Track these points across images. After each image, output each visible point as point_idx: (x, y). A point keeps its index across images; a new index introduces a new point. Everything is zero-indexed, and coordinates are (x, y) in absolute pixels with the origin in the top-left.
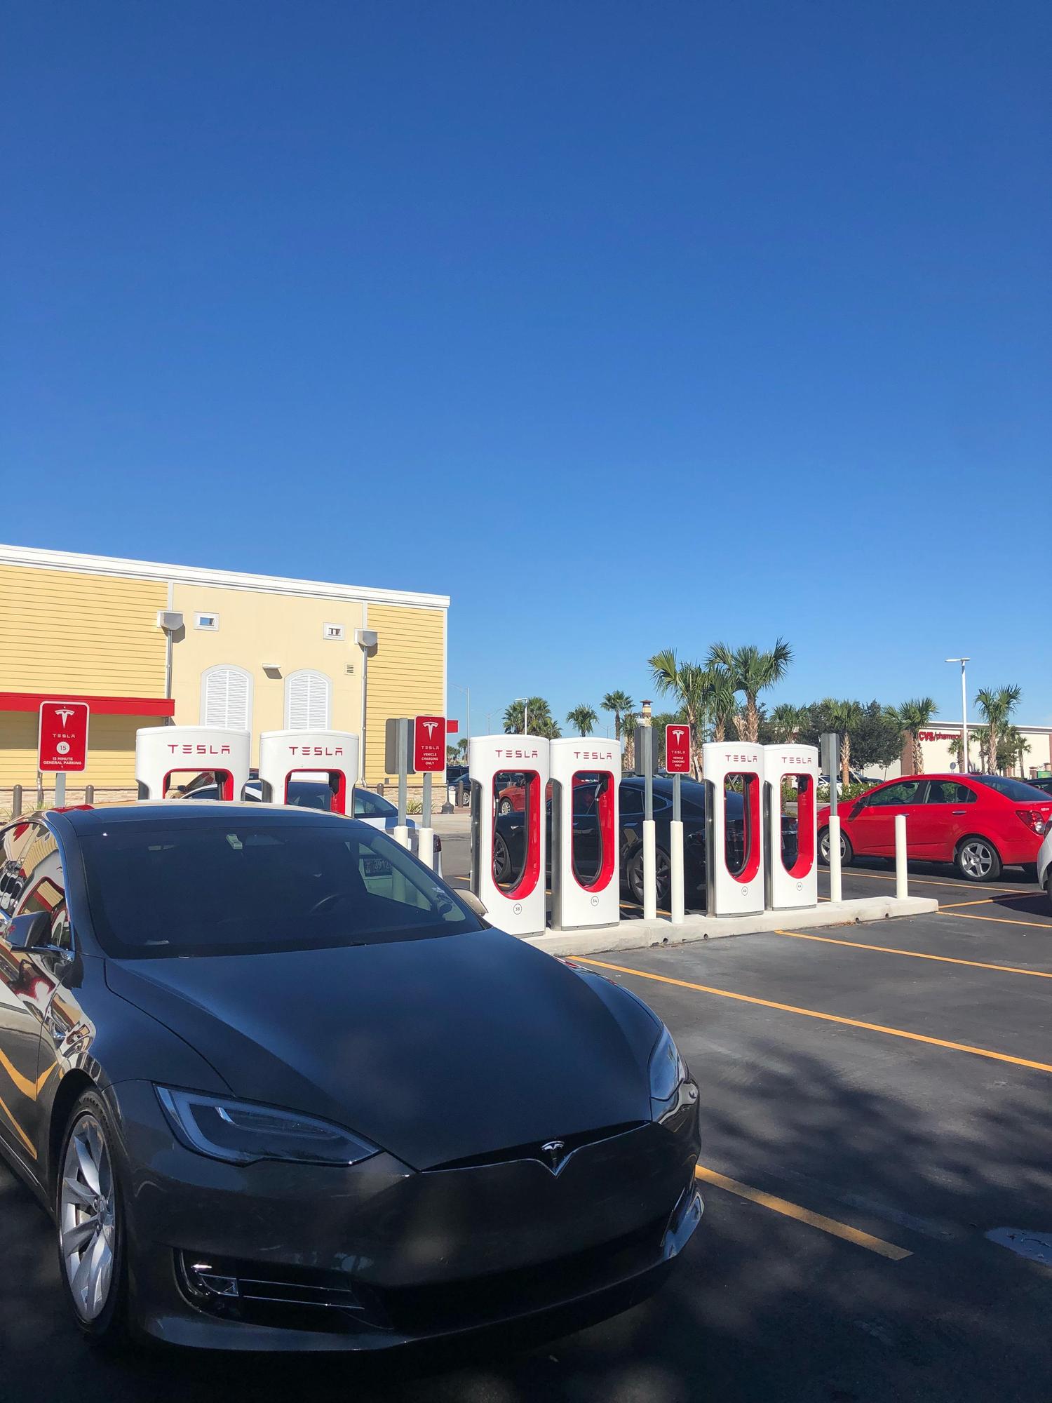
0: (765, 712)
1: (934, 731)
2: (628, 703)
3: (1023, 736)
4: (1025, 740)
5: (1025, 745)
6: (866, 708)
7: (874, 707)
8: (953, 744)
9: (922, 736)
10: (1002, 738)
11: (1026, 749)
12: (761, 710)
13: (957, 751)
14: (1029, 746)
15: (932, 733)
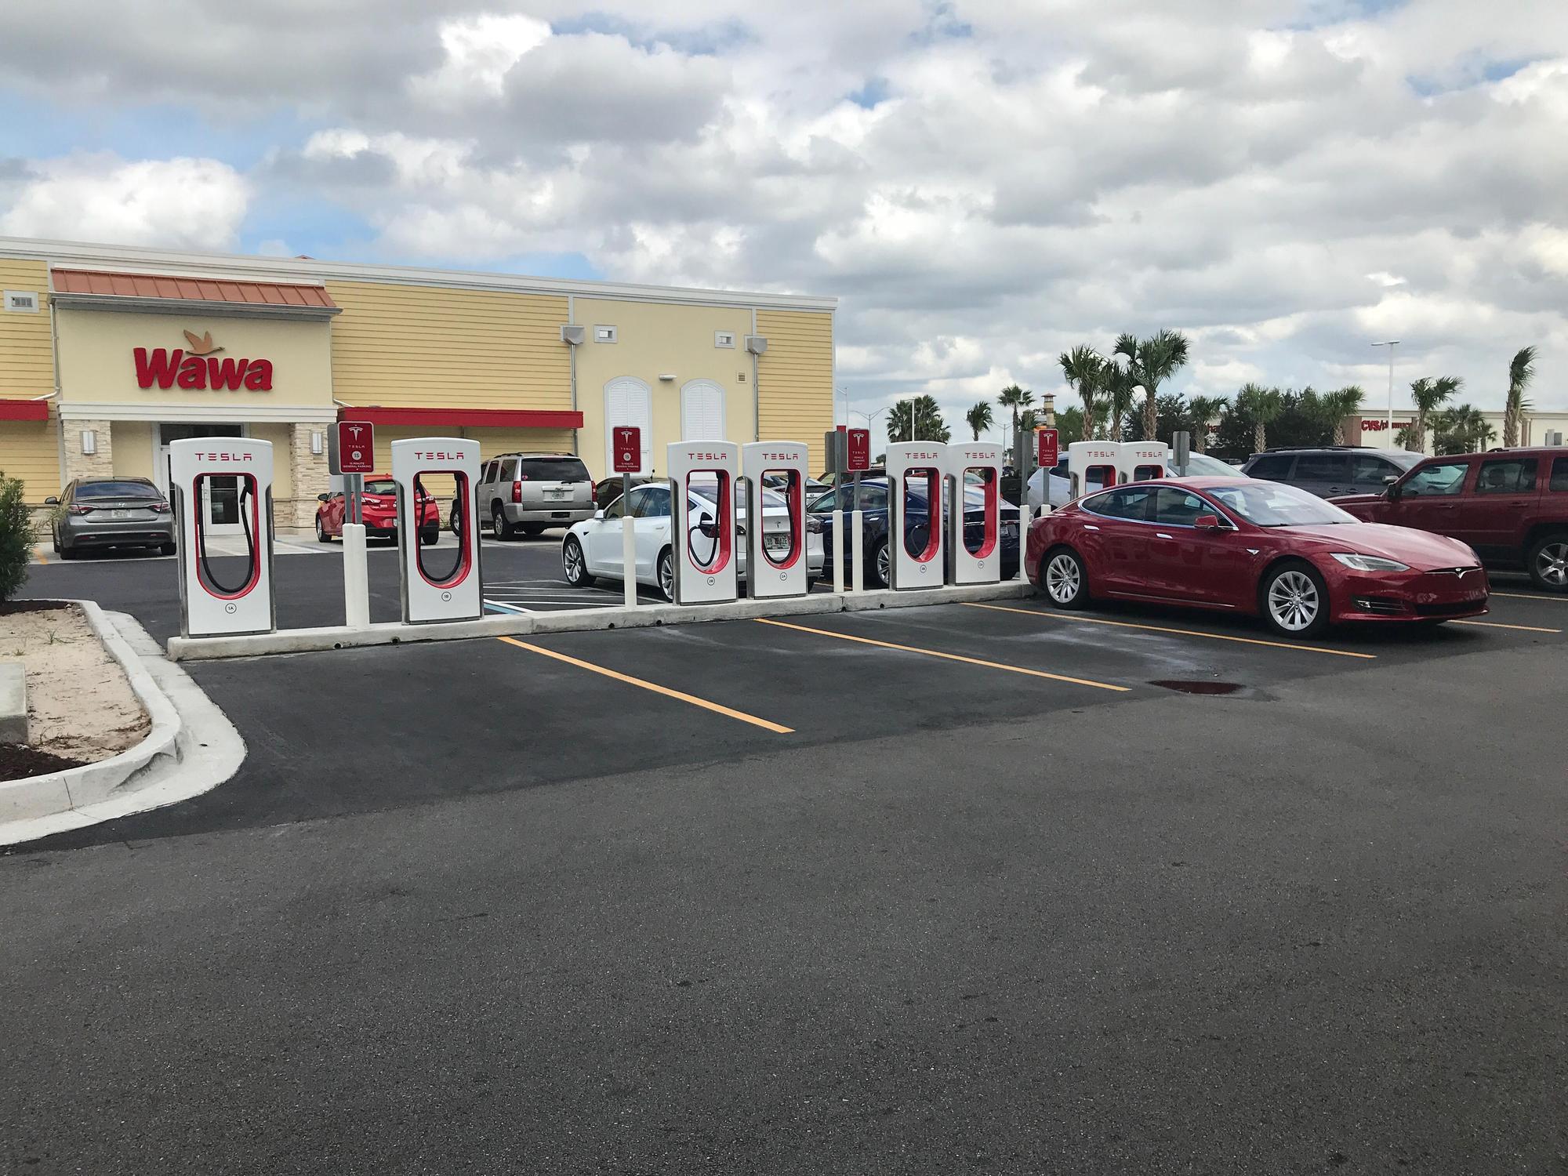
0: (1183, 403)
1: (1380, 420)
2: (1028, 399)
3: (1487, 422)
4: (1490, 426)
5: (1490, 433)
6: (1298, 396)
7: (1308, 394)
8: (1400, 434)
9: (1365, 426)
10: (1461, 426)
11: (1490, 438)
12: (1179, 401)
13: (1405, 442)
14: (1494, 433)
15: (1378, 422)
